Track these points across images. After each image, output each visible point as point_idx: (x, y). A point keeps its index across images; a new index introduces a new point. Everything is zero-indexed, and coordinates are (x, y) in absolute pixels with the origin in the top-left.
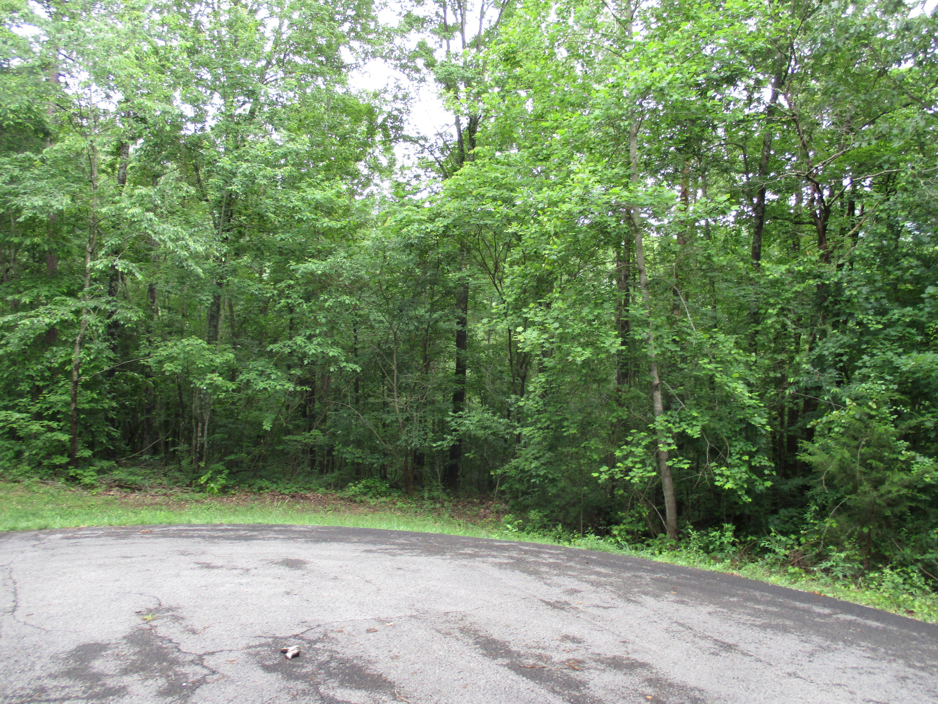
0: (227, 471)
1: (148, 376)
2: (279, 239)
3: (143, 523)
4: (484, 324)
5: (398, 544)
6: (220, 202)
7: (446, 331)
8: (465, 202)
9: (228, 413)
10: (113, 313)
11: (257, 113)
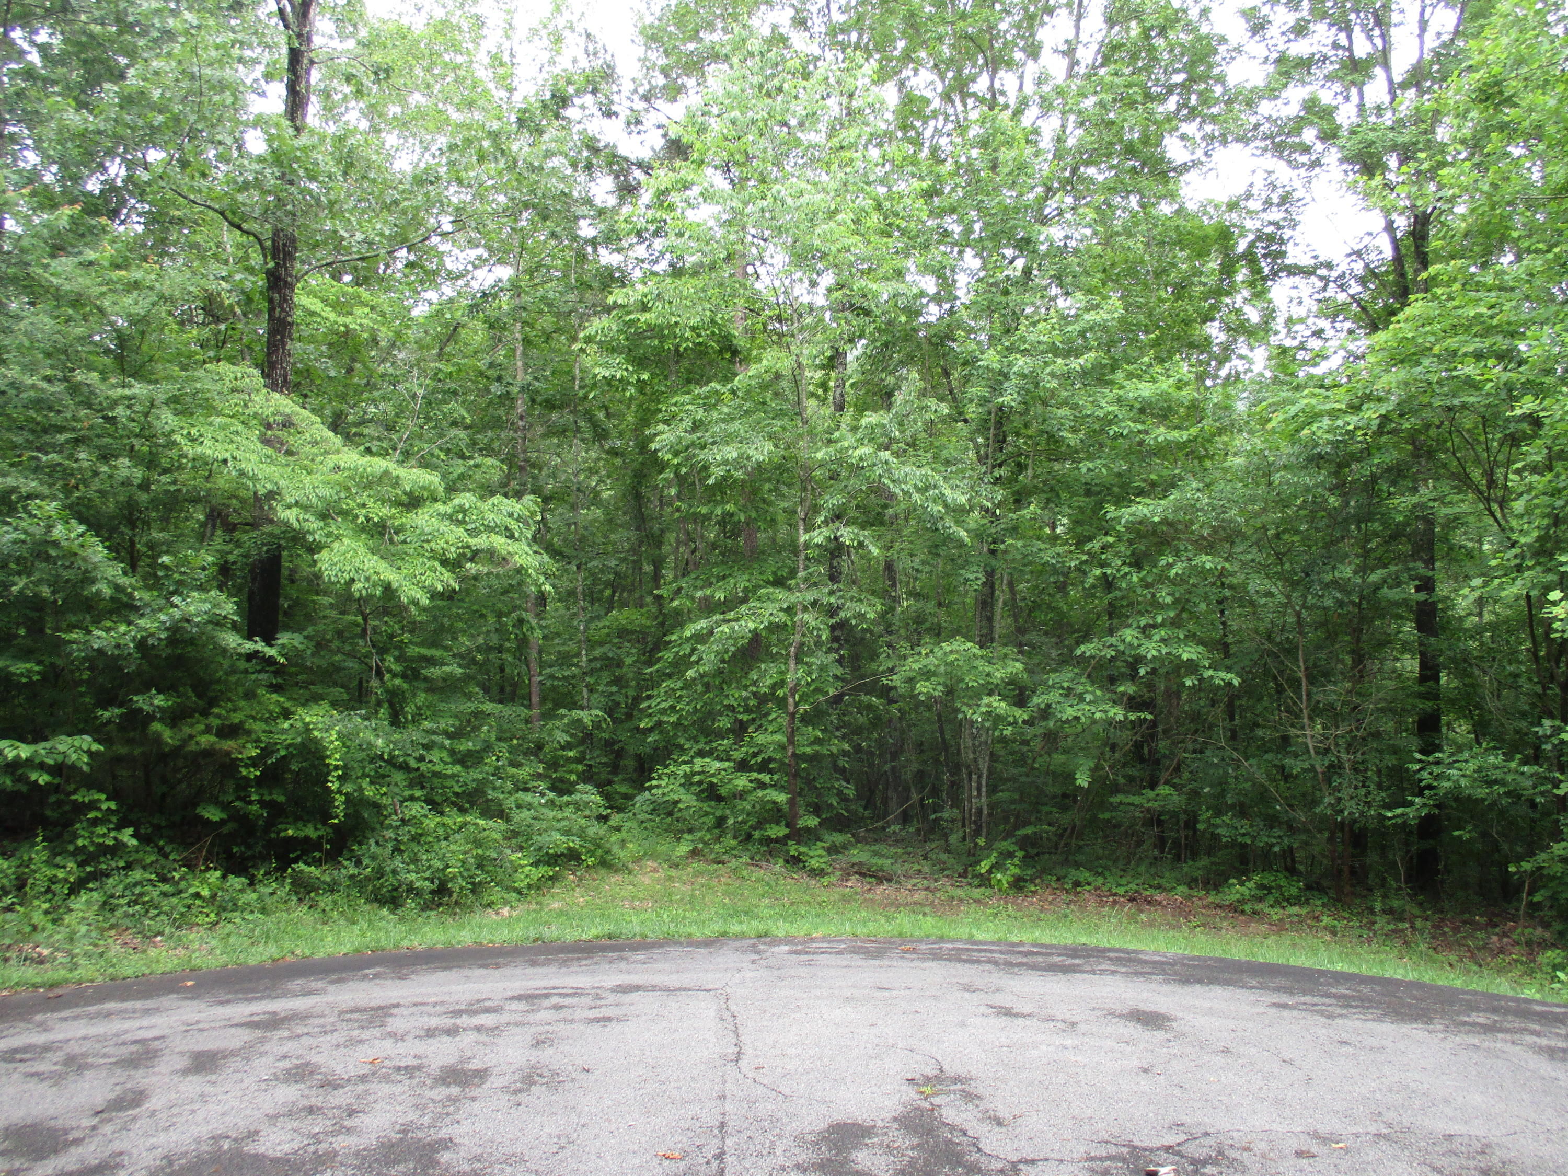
0: (1020, 854)
1: (891, 701)
2: (1084, 470)
3: (900, 934)
4: (1473, 589)
5: (1335, 996)
6: (986, 421)
7: (1397, 604)
8: (1419, 369)
9: (1017, 757)
10: (839, 608)
11: (1035, 272)
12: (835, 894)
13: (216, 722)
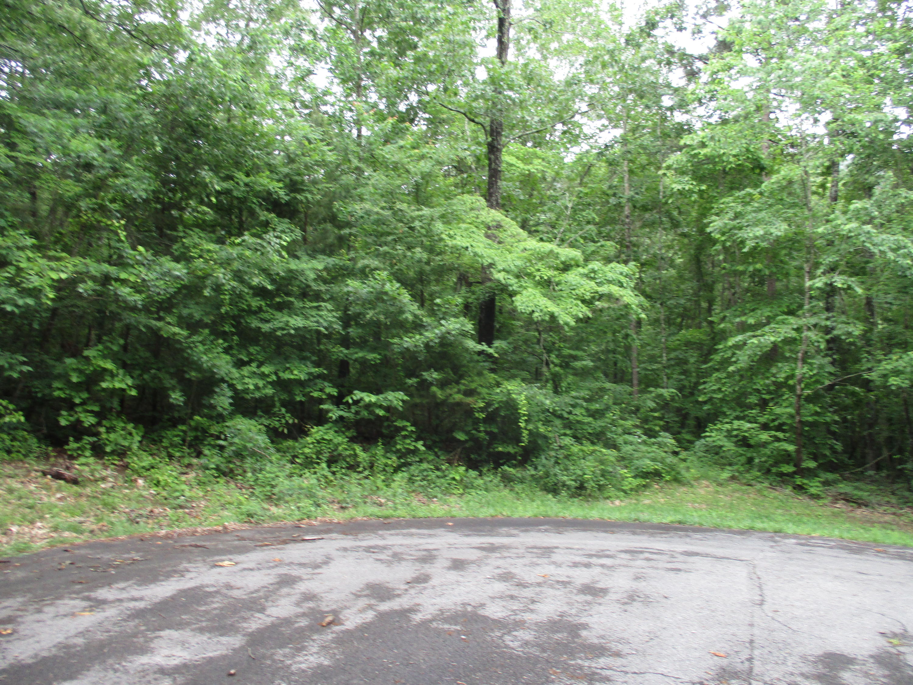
1: (870, 390)
3: (875, 540)
10: (833, 328)
12: (828, 511)
13: (462, 387)
